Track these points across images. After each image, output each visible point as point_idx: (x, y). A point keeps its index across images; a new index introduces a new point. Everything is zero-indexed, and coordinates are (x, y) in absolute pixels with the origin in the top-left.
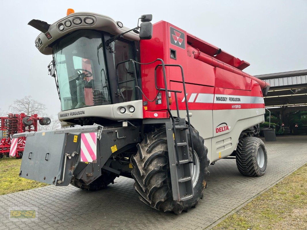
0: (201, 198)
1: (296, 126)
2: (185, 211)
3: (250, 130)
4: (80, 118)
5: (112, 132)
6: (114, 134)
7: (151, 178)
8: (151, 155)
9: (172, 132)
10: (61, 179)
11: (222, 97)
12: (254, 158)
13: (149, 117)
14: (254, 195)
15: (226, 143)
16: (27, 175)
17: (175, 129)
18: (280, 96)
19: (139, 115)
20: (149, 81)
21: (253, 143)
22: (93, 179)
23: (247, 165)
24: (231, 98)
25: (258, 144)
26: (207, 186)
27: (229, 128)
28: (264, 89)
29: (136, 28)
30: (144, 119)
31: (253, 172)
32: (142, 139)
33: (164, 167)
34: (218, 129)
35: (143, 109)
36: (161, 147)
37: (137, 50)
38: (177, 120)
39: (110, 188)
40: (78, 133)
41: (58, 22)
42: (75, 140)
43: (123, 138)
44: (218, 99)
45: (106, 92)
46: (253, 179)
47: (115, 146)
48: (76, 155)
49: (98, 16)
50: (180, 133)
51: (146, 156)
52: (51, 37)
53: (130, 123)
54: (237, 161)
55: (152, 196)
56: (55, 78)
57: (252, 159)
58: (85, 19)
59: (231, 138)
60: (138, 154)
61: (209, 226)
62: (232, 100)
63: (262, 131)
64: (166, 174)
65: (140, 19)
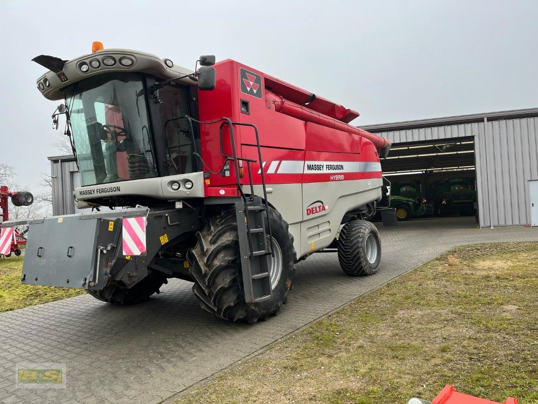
0: (284, 303)
1: (443, 203)
2: (262, 319)
3: (362, 211)
4: (111, 197)
5: (161, 216)
6: (164, 219)
7: (216, 276)
8: (216, 245)
9: (243, 215)
10: (94, 280)
11: (315, 165)
12: (361, 250)
13: (214, 195)
14: (355, 297)
15: (321, 229)
16: (36, 280)
17: (247, 211)
18: (419, 156)
19: (199, 192)
20: (212, 140)
21: (361, 228)
22: (136, 281)
23: (352, 260)
24: (329, 165)
25: (367, 230)
26: (293, 287)
27: (327, 207)
28: (382, 149)
29: (193, 74)
30: (205, 198)
31: (360, 270)
32: (203, 226)
33: (233, 262)
34: (309, 209)
35: (205, 183)
36: (230, 235)
37: (194, 99)
38: (251, 199)
39: (154, 299)
40: (114, 219)
41: (79, 60)
42: (111, 228)
43: (177, 225)
44: (309, 167)
45: (149, 157)
46: (360, 278)
47: (166, 235)
48: (113, 248)
49: (140, 56)
50: (254, 216)
51: (209, 247)
52: (67, 79)
53: (186, 203)
54: (339, 256)
55: (218, 300)
56: (70, 137)
57: (359, 251)
58: (120, 60)
59: (329, 222)
60: (198, 246)
61: (291, 333)
62: (331, 168)
63: (380, 211)
64: (236, 270)
65: (199, 62)
